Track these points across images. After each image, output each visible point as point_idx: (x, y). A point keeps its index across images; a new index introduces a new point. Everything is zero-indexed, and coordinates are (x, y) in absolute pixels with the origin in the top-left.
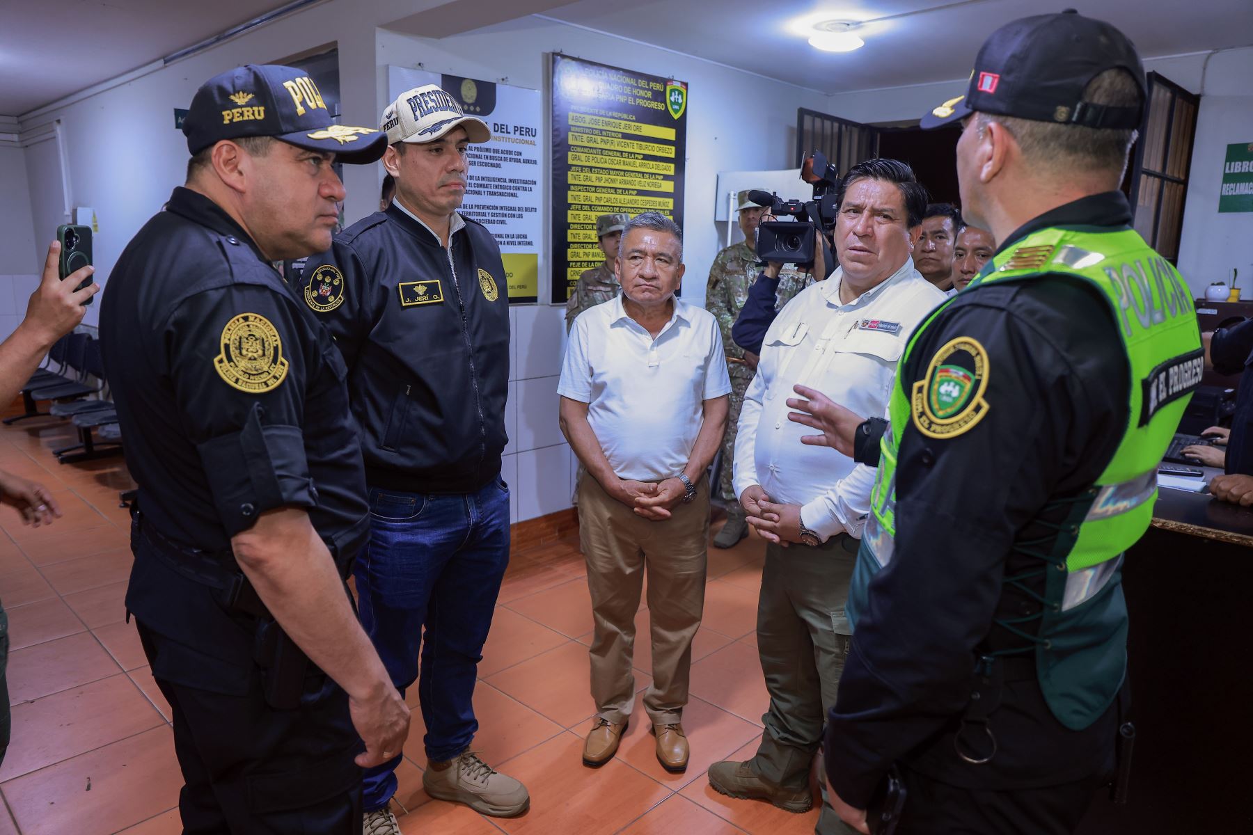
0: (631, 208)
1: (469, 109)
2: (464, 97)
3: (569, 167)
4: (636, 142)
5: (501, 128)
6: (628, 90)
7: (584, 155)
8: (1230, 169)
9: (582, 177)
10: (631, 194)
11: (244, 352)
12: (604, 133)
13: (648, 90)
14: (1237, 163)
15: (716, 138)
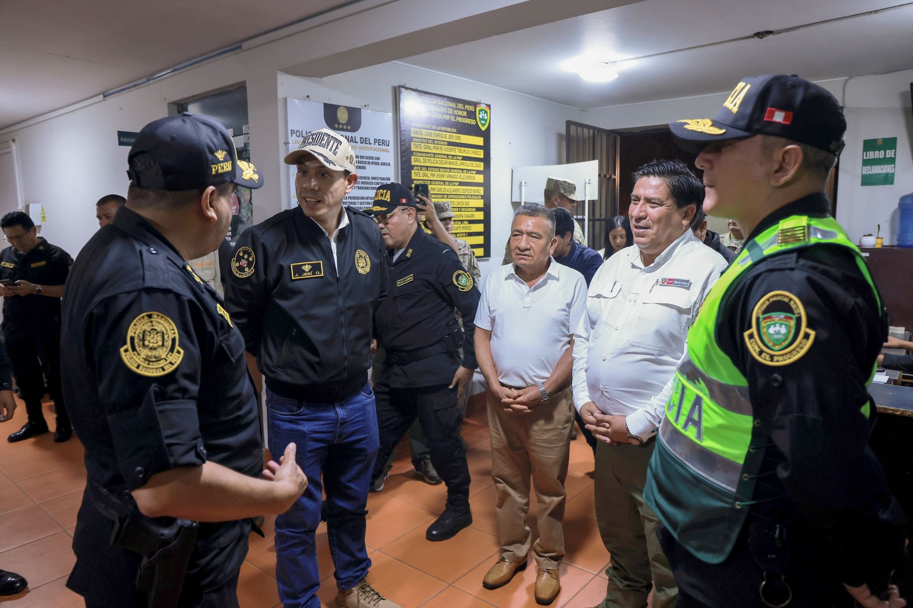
0: (455, 195)
1: (343, 127)
2: (339, 119)
3: (412, 167)
4: (457, 148)
5: (366, 141)
6: (451, 111)
7: (422, 158)
8: (866, 156)
9: (421, 174)
10: (455, 185)
11: (146, 343)
12: (436, 142)
13: (464, 110)
14: (871, 152)
15: (510, 143)
